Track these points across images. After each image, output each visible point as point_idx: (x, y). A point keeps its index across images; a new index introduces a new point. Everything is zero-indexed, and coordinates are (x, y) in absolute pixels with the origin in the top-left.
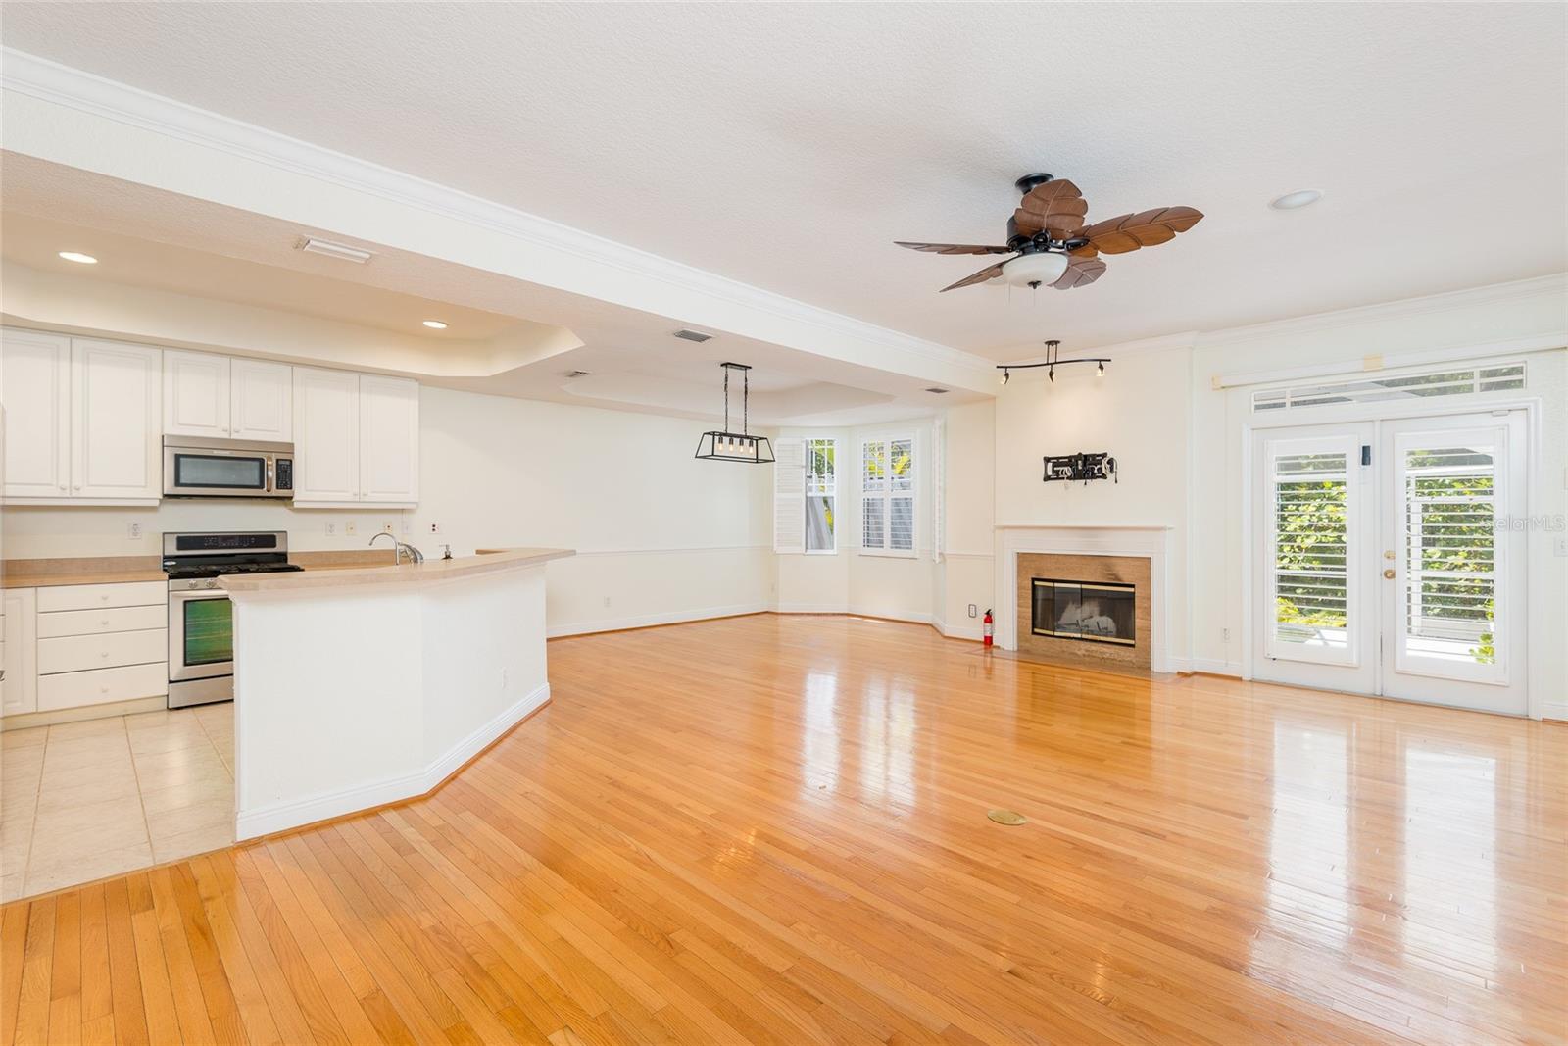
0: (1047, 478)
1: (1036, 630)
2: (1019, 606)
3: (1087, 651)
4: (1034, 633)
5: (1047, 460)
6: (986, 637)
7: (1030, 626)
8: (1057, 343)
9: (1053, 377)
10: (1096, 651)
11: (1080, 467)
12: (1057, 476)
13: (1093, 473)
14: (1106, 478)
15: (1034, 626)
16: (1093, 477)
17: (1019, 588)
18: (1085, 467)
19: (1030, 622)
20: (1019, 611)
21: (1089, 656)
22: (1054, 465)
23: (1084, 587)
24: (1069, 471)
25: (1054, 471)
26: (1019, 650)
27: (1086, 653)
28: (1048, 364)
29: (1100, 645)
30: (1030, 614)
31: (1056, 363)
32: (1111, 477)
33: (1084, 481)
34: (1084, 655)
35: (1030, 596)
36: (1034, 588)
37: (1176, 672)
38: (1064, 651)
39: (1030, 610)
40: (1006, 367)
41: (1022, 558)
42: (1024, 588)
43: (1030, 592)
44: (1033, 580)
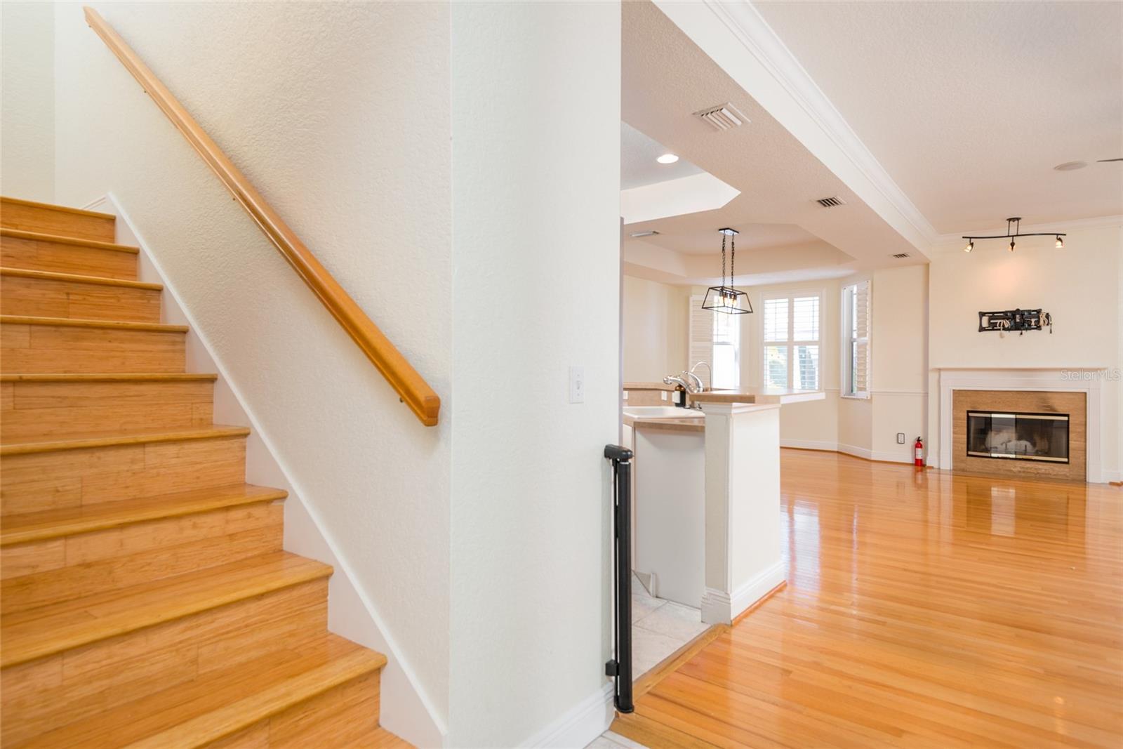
0: (982, 329)
1: (970, 453)
2: (954, 433)
3: (1023, 468)
4: (968, 455)
5: (982, 314)
6: (917, 460)
7: (965, 449)
8: (1018, 219)
9: (1014, 247)
10: (1031, 468)
11: (1018, 320)
12: (993, 327)
13: (1030, 325)
14: (1041, 329)
15: (968, 450)
16: (1030, 328)
17: (954, 419)
18: (1022, 320)
19: (965, 446)
20: (954, 438)
21: (1024, 472)
22: (990, 318)
23: (1018, 416)
24: (1007, 324)
25: (990, 324)
26: (953, 470)
27: (1022, 470)
28: (1009, 236)
29: (1035, 463)
30: (966, 440)
31: (1017, 235)
32: (1045, 329)
33: (1019, 332)
34: (1020, 472)
35: (966, 425)
36: (968, 417)
37: (1108, 482)
38: (999, 469)
39: (965, 436)
40: (970, 238)
41: (958, 394)
42: (960, 419)
43: (966, 422)
44: (968, 412)
